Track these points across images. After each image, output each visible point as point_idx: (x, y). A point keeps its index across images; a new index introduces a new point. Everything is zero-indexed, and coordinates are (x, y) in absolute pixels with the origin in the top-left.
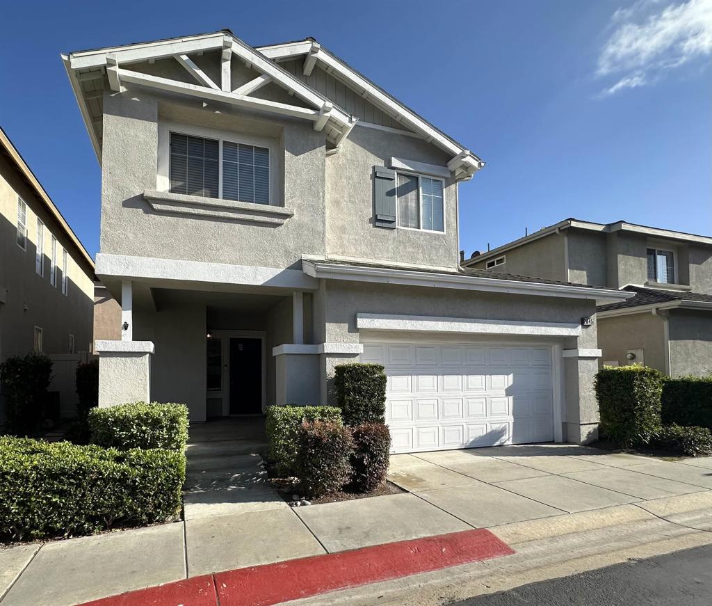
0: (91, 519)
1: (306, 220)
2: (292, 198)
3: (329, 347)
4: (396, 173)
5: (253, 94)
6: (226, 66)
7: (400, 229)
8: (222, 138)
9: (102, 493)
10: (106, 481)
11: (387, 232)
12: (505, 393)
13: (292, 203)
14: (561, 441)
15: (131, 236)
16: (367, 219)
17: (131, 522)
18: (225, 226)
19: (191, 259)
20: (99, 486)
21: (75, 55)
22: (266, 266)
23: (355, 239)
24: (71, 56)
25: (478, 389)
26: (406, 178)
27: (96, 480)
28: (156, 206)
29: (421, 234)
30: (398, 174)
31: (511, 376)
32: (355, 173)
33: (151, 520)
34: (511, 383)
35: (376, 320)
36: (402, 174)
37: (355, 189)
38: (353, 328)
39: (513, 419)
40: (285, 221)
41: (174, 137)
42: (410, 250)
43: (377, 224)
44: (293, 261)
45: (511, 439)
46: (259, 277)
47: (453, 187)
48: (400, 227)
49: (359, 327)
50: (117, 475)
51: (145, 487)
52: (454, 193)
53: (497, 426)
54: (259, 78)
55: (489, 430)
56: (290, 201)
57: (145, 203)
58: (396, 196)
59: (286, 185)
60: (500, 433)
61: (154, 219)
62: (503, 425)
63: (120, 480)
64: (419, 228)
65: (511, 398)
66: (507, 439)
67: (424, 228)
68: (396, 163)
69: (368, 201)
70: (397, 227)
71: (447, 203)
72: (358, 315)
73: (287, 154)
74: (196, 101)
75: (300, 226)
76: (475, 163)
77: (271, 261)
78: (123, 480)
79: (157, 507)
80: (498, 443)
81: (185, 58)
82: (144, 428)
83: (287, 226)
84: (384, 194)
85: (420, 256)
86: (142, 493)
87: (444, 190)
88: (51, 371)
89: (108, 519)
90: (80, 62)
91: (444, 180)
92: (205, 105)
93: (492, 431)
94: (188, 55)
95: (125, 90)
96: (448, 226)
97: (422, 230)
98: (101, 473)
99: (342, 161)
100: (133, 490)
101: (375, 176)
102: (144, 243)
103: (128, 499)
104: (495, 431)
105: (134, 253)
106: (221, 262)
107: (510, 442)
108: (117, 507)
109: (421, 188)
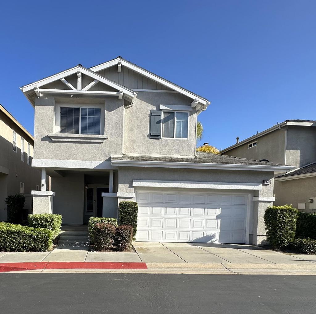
0: (23, 247)
1: (113, 139)
2: (107, 131)
3: (119, 194)
4: (162, 112)
5: (90, 90)
6: (80, 80)
7: (163, 139)
8: (81, 107)
9: (25, 240)
10: (27, 236)
11: (156, 140)
12: (215, 218)
13: (108, 133)
14: (248, 243)
15: (44, 151)
16: (146, 136)
17: (34, 250)
18: (79, 145)
19: (66, 159)
20: (24, 237)
21: (24, 87)
22: (95, 160)
23: (140, 145)
24: (23, 88)
25: (200, 215)
26: (168, 114)
27: (24, 235)
28: (53, 139)
29: (175, 140)
30: (163, 112)
31: (220, 210)
32: (141, 114)
33: (40, 250)
34: (220, 213)
35: (141, 183)
36: (165, 112)
37: (141, 122)
38: (131, 186)
39: (220, 230)
40: (104, 141)
41: (62, 109)
42: (168, 148)
43: (151, 137)
44: (107, 158)
45: (218, 240)
46: (93, 165)
47: (194, 115)
48: (163, 138)
49: (133, 185)
50: (30, 235)
51: (38, 239)
52: (195, 118)
53: (210, 233)
54: (93, 82)
55: (205, 235)
56: (107, 132)
57: (48, 138)
58: (162, 123)
59: (105, 125)
60: (212, 237)
61: (53, 144)
62: (213, 233)
63: (30, 236)
64: (174, 138)
65: (219, 221)
66: (216, 240)
67: (177, 137)
68: (162, 107)
69: (147, 127)
70: (161, 138)
71: (190, 124)
72: (133, 180)
73: (106, 112)
74: (68, 95)
75: (111, 143)
76: (205, 103)
77: (98, 158)
78: (31, 236)
79: (42, 246)
80: (210, 242)
81: (63, 79)
82: (42, 222)
83: (105, 143)
84: (155, 123)
85: (174, 151)
86: (37, 241)
87: (189, 117)
88: (25, 201)
89: (28, 248)
90: (26, 89)
91: (189, 113)
92: (72, 96)
93: (207, 236)
94: (64, 78)
95: (42, 95)
96: (190, 135)
97: (175, 138)
98: (25, 234)
99: (135, 109)
100: (34, 240)
101: (151, 115)
102: (49, 154)
103: (33, 242)
104: (208, 236)
105: (45, 158)
106: (77, 160)
107: (217, 242)
108: (30, 245)
109: (175, 118)
